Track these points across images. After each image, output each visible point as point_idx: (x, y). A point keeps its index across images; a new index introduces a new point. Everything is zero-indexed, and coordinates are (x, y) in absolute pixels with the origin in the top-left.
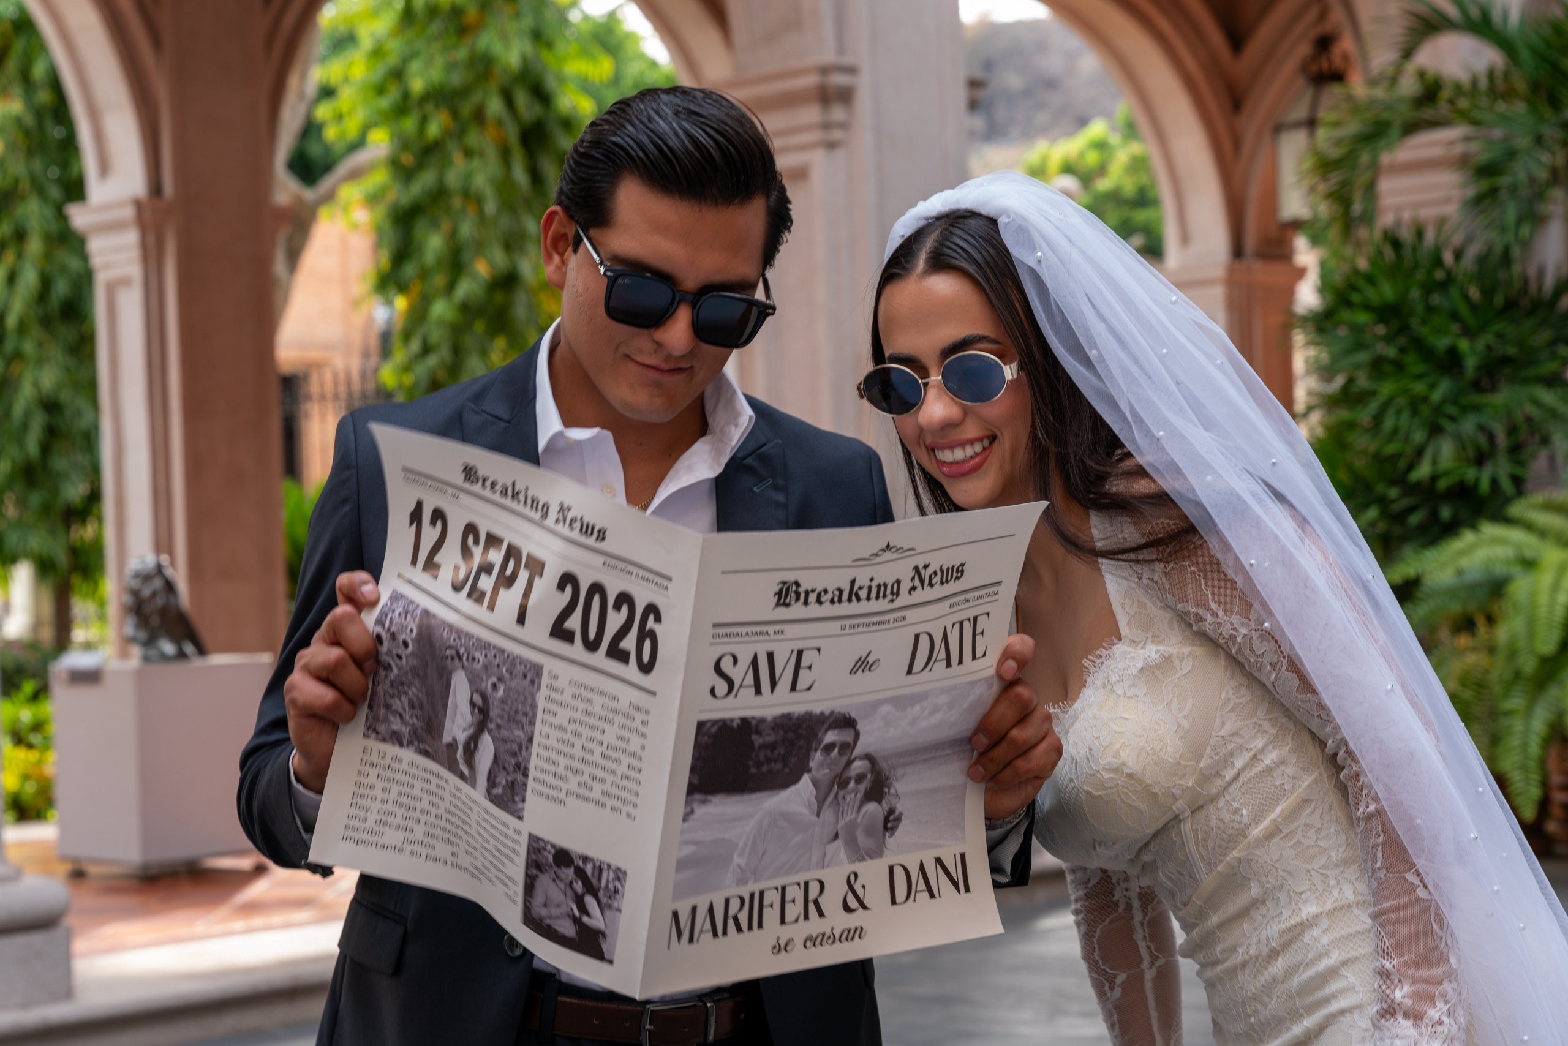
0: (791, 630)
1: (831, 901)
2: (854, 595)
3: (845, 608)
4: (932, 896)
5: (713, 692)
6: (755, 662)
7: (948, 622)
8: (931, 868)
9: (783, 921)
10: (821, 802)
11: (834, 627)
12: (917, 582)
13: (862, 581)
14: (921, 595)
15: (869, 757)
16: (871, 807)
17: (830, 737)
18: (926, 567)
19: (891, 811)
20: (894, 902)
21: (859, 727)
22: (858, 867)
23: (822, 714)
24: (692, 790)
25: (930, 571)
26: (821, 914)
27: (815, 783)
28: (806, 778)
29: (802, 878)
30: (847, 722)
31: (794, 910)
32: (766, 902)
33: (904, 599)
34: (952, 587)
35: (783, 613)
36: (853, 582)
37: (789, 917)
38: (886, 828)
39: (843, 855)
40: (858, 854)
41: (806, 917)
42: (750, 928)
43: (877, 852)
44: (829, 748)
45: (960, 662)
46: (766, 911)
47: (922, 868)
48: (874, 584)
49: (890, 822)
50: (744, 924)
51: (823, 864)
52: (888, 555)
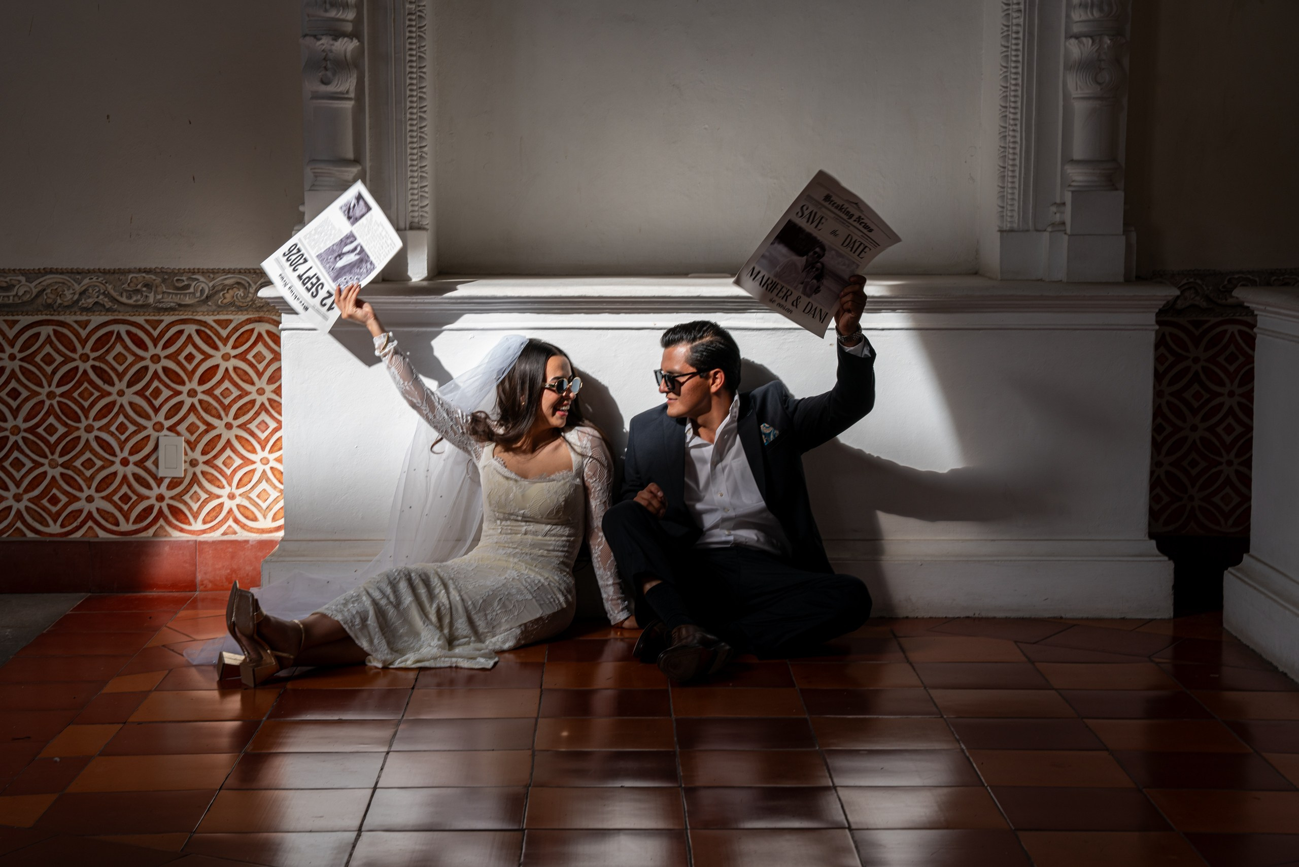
0: (824, 209)
1: (791, 299)
2: (841, 209)
3: (836, 211)
4: (813, 317)
5: (798, 213)
6: (811, 212)
7: (859, 239)
8: (818, 310)
9: (777, 295)
10: (805, 267)
11: (833, 215)
12: (857, 220)
13: (845, 207)
14: (855, 224)
15: (822, 264)
16: (815, 281)
17: (817, 250)
18: (863, 219)
19: (819, 287)
20: (804, 311)
21: (826, 252)
22: (802, 296)
23: (819, 240)
24: (777, 237)
25: (862, 221)
26: (786, 300)
27: (807, 260)
28: (805, 257)
29: (789, 288)
30: (823, 248)
31: (781, 294)
32: (777, 287)
33: (851, 221)
34: (865, 231)
35: (823, 202)
36: (843, 205)
37: (779, 295)
38: (815, 292)
39: (801, 290)
40: (804, 293)
41: (783, 298)
42: (769, 290)
43: (809, 296)
44: (815, 253)
45: (854, 253)
46: (775, 290)
47: (816, 309)
48: (848, 210)
49: (817, 290)
50: (769, 288)
51: (795, 288)
52: (855, 205)
